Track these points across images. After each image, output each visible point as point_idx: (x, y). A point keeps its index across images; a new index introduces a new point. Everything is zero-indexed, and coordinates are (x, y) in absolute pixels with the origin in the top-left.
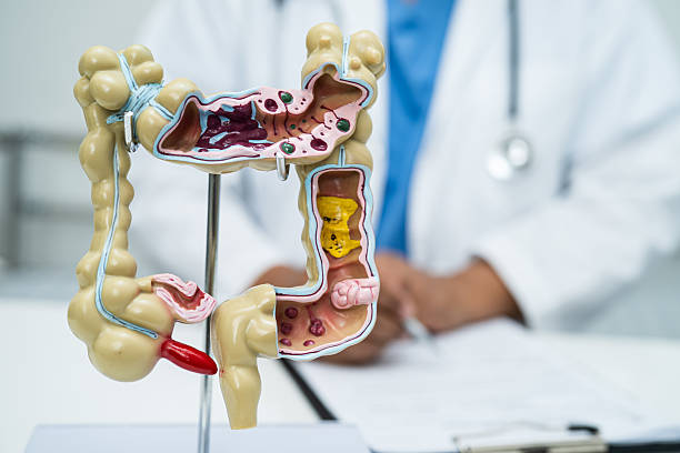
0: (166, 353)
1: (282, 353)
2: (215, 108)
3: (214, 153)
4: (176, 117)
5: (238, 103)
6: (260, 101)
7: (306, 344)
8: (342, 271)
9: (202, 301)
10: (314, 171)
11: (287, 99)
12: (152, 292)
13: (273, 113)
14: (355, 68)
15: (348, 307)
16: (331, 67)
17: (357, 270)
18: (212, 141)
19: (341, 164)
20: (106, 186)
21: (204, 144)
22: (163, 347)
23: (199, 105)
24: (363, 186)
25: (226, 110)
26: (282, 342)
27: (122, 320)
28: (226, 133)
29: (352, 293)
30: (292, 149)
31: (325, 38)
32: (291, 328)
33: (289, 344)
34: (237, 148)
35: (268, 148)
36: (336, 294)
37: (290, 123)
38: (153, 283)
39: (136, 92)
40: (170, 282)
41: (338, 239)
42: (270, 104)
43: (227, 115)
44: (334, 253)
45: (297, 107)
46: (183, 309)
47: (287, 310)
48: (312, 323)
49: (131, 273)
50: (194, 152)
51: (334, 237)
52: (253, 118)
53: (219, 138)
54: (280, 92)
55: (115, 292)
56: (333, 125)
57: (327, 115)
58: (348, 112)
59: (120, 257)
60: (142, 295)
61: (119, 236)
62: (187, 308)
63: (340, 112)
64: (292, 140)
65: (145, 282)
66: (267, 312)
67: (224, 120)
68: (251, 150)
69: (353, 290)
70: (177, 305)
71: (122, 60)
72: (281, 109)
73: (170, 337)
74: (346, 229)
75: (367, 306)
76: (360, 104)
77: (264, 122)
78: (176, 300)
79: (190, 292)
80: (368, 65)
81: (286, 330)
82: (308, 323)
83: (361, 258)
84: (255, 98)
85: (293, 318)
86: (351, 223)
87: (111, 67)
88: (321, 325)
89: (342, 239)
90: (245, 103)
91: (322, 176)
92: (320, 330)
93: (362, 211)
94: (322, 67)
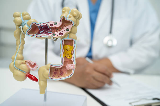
1: (52, 78)
2: (39, 25)
3: (39, 35)
4: (30, 27)
5: (44, 24)
6: (49, 24)
7: (58, 77)
8: (68, 62)
9: (35, 66)
10: (62, 40)
11: (56, 24)
12: (25, 63)
13: (51, 27)
14: (70, 17)
15: (69, 70)
16: (64, 17)
17: (71, 62)
18: (41, 32)
19: (68, 38)
20: (19, 41)
21: (39, 33)
24: (74, 43)
25: (42, 26)
27: (20, 70)
28: (43, 31)
29: (69, 67)
30: (55, 35)
33: (54, 77)
35: (49, 35)
36: (66, 67)
37: (56, 29)
38: (25, 62)
39: (23, 22)
40: (29, 62)
41: (69, 55)
42: (51, 25)
44: (68, 57)
45: (57, 26)
47: (55, 70)
48: (61, 73)
49: (22, 59)
50: (35, 35)
51: (68, 54)
52: (48, 28)
54: (54, 22)
55: (19, 63)
56: (65, 30)
58: (69, 27)
59: (20, 56)
60: (23, 64)
61: (20, 51)
62: (32, 67)
63: (67, 27)
64: (56, 33)
65: (24, 61)
66: (49, 70)
67: (43, 28)
68: (46, 35)
69: (69, 66)
71: (21, 15)
72: (54, 26)
73: (29, 73)
74: (70, 52)
75: (72, 70)
76: (72, 25)
77: (51, 29)
78: (30, 65)
79: (33, 64)
80: (74, 17)
81: (55, 73)
82: (59, 73)
83: (72, 59)
84: (48, 24)
85: (57, 71)
86: (72, 51)
87: (19, 16)
88: (63, 73)
89: (70, 55)
90: (45, 24)
91: (65, 41)
92: (62, 74)
93: (73, 49)
94: (62, 17)
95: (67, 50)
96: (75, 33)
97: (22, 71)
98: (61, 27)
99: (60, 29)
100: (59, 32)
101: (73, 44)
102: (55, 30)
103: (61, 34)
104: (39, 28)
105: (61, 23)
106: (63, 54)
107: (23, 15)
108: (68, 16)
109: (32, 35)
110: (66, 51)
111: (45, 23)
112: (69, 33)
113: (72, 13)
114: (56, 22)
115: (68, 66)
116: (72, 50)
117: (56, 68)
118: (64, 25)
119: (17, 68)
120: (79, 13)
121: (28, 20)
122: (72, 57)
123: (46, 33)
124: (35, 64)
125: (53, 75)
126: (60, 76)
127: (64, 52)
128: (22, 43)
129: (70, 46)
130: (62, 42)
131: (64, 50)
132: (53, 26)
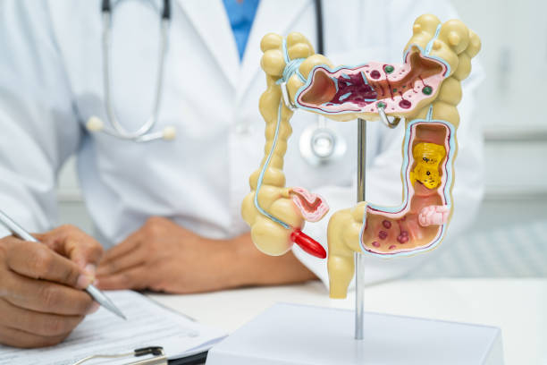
0: (294, 238)
1: (370, 251)
2: (337, 75)
3: (336, 107)
4: (309, 82)
5: (351, 72)
6: (367, 72)
7: (390, 248)
8: (426, 200)
9: (319, 208)
10: (410, 124)
11: (389, 70)
12: (289, 198)
13: (375, 80)
14: (436, 48)
15: (427, 225)
16: (415, 47)
17: (436, 199)
18: (341, 99)
19: (427, 119)
20: (272, 126)
21: (336, 101)
22: (293, 235)
23: (327, 73)
24: (449, 137)
25: (345, 77)
26: (374, 244)
27: (272, 217)
28: (350, 94)
29: (429, 216)
30: (385, 106)
31: (417, 26)
32: (386, 236)
33: (378, 246)
34: (350, 105)
35: (368, 106)
36: (420, 216)
37: (391, 89)
38: (291, 192)
39: (288, 64)
40: (301, 193)
41: (432, 175)
42: (375, 74)
43: (347, 80)
44: (427, 184)
45: (395, 77)
46: (306, 212)
47: (384, 222)
48: (401, 234)
49: (281, 184)
50: (323, 106)
51: (428, 174)
52: (366, 84)
53: (345, 97)
54: (384, 66)
56: (420, 91)
57: (418, 84)
58: (434, 81)
59: (273, 172)
60: (283, 200)
61: (275, 159)
62: (310, 211)
63: (428, 81)
64: (388, 101)
65: (285, 191)
66: (361, 222)
67: (349, 84)
68: (356, 106)
69: (430, 214)
70: (303, 208)
71: (284, 42)
72: (383, 77)
73: (299, 230)
74: (435, 167)
75: (438, 226)
76: (444, 75)
77: (375, 87)
78: (304, 205)
79: (311, 201)
80: (452, 47)
81: (383, 236)
82: (396, 234)
83: (440, 190)
84: (363, 70)
85: (388, 228)
86: (441, 164)
87: (275, 47)
88: (407, 235)
89: (434, 175)
90: (356, 72)
91: (418, 126)
92: (404, 239)
93: (446, 156)
94: (410, 48)
95: (427, 160)
96: (453, 104)
97: (279, 222)
98: (408, 83)
99: (404, 87)
100: (398, 98)
101: (447, 138)
102: (388, 92)
103: (405, 104)
104: (337, 85)
105: (408, 69)
106: (412, 170)
107: (291, 43)
108: (431, 45)
109: (315, 106)
110: (420, 164)
111: (355, 66)
112: (433, 103)
113: (444, 35)
114: (390, 63)
115: (425, 213)
116: (443, 160)
117: (384, 217)
118: (417, 75)
119: (262, 212)
120: (471, 35)
121: (302, 60)
122: (439, 185)
123: (357, 101)
124: (318, 201)
125: (376, 239)
126: (398, 245)
127: (414, 167)
128: (282, 132)
129: (436, 147)
130: (409, 133)
131: (416, 158)
132: (380, 79)
